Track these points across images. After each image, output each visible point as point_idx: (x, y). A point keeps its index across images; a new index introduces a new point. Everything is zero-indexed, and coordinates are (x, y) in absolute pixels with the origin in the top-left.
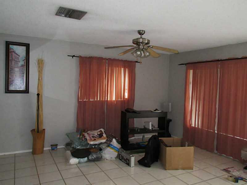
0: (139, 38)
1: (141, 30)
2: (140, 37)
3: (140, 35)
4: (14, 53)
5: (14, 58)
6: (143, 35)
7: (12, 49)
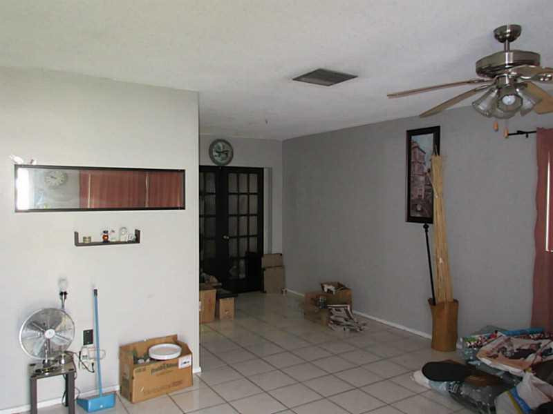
0: (501, 53)
1: (505, 28)
2: (502, 49)
3: (503, 44)
4: (417, 150)
5: (418, 157)
6: (511, 43)
7: (415, 142)
